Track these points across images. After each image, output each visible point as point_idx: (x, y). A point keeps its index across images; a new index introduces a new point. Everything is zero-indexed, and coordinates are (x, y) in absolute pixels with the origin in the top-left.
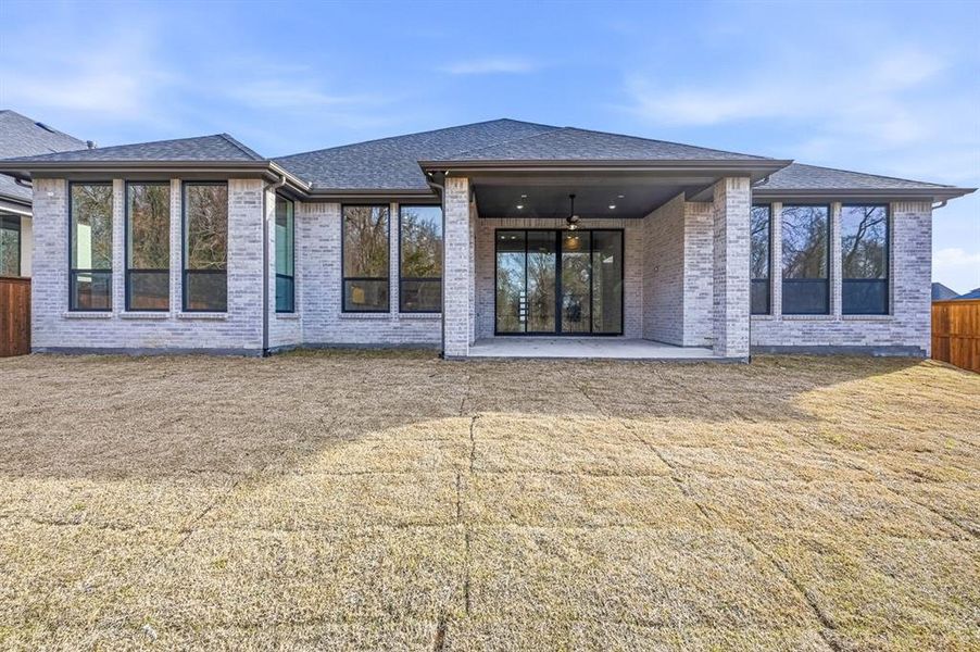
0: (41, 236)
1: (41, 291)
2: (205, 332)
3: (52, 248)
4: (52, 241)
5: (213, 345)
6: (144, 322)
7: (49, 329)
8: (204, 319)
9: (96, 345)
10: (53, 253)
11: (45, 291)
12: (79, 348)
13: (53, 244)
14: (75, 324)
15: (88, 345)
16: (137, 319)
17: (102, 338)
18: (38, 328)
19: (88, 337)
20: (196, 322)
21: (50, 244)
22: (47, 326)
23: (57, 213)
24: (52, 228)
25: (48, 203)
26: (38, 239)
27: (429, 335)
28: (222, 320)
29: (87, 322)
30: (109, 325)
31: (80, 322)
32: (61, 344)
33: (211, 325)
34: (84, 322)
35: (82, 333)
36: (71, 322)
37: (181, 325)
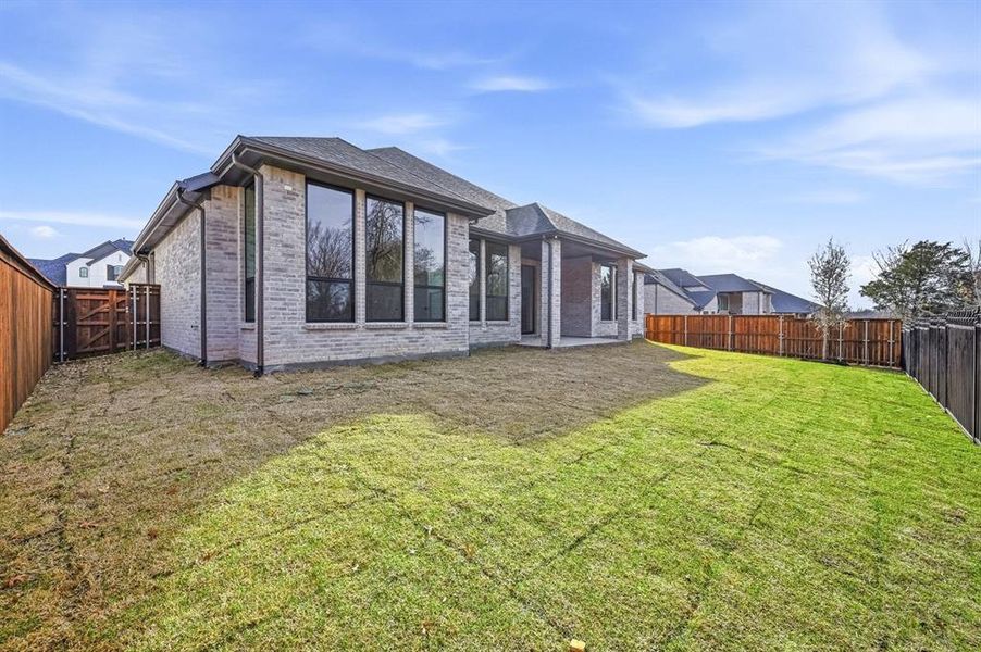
0: (277, 235)
1: (276, 299)
2: (433, 340)
3: (290, 251)
4: (290, 242)
5: (438, 350)
6: (385, 332)
7: (287, 342)
8: (432, 328)
9: (341, 358)
10: (293, 256)
11: (284, 299)
12: (323, 362)
13: (292, 246)
14: (317, 336)
15: (333, 358)
16: (380, 329)
17: (348, 349)
18: (273, 343)
19: (332, 350)
20: (427, 331)
21: (286, 246)
22: (285, 340)
23: (296, 210)
24: (290, 227)
25: (284, 197)
26: (272, 238)
27: (503, 336)
28: (444, 328)
29: (331, 334)
30: (354, 335)
31: (322, 335)
32: (303, 359)
33: (437, 332)
34: (326, 333)
35: (324, 346)
36: (312, 334)
37: (415, 334)
